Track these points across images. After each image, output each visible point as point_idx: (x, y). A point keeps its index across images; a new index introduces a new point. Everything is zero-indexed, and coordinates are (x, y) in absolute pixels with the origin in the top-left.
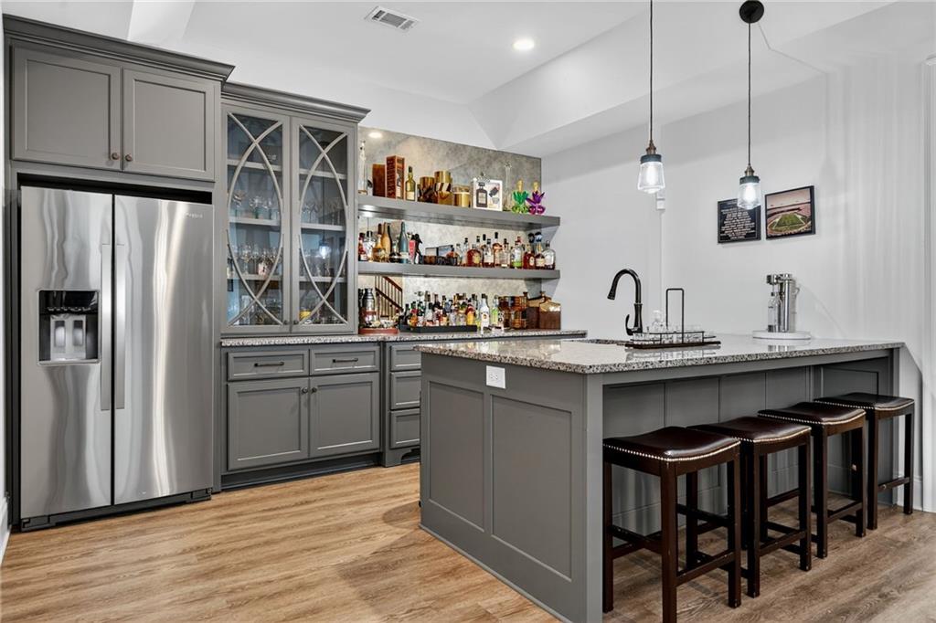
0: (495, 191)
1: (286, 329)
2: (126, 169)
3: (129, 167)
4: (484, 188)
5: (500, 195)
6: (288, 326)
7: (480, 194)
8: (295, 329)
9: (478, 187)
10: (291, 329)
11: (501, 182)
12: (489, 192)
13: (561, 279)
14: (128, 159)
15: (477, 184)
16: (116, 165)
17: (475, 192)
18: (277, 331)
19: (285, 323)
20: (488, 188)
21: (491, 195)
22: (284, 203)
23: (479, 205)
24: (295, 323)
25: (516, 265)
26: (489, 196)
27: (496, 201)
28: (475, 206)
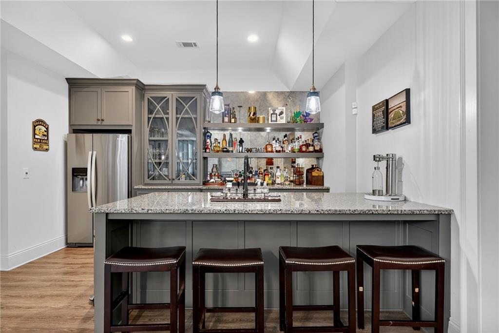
0: (281, 113)
1: (170, 182)
2: (103, 124)
3: (104, 123)
4: (276, 112)
5: (284, 115)
6: (171, 181)
7: (273, 116)
8: (174, 182)
9: (272, 112)
10: (172, 182)
11: (284, 108)
12: (278, 114)
13: (324, 158)
14: (103, 120)
15: (271, 111)
16: (99, 123)
17: (270, 115)
18: (166, 183)
19: (170, 180)
20: (278, 112)
21: (279, 115)
22: (169, 130)
23: (271, 121)
24: (173, 179)
25: (296, 151)
26: (278, 116)
27: (282, 118)
28: (270, 122)
